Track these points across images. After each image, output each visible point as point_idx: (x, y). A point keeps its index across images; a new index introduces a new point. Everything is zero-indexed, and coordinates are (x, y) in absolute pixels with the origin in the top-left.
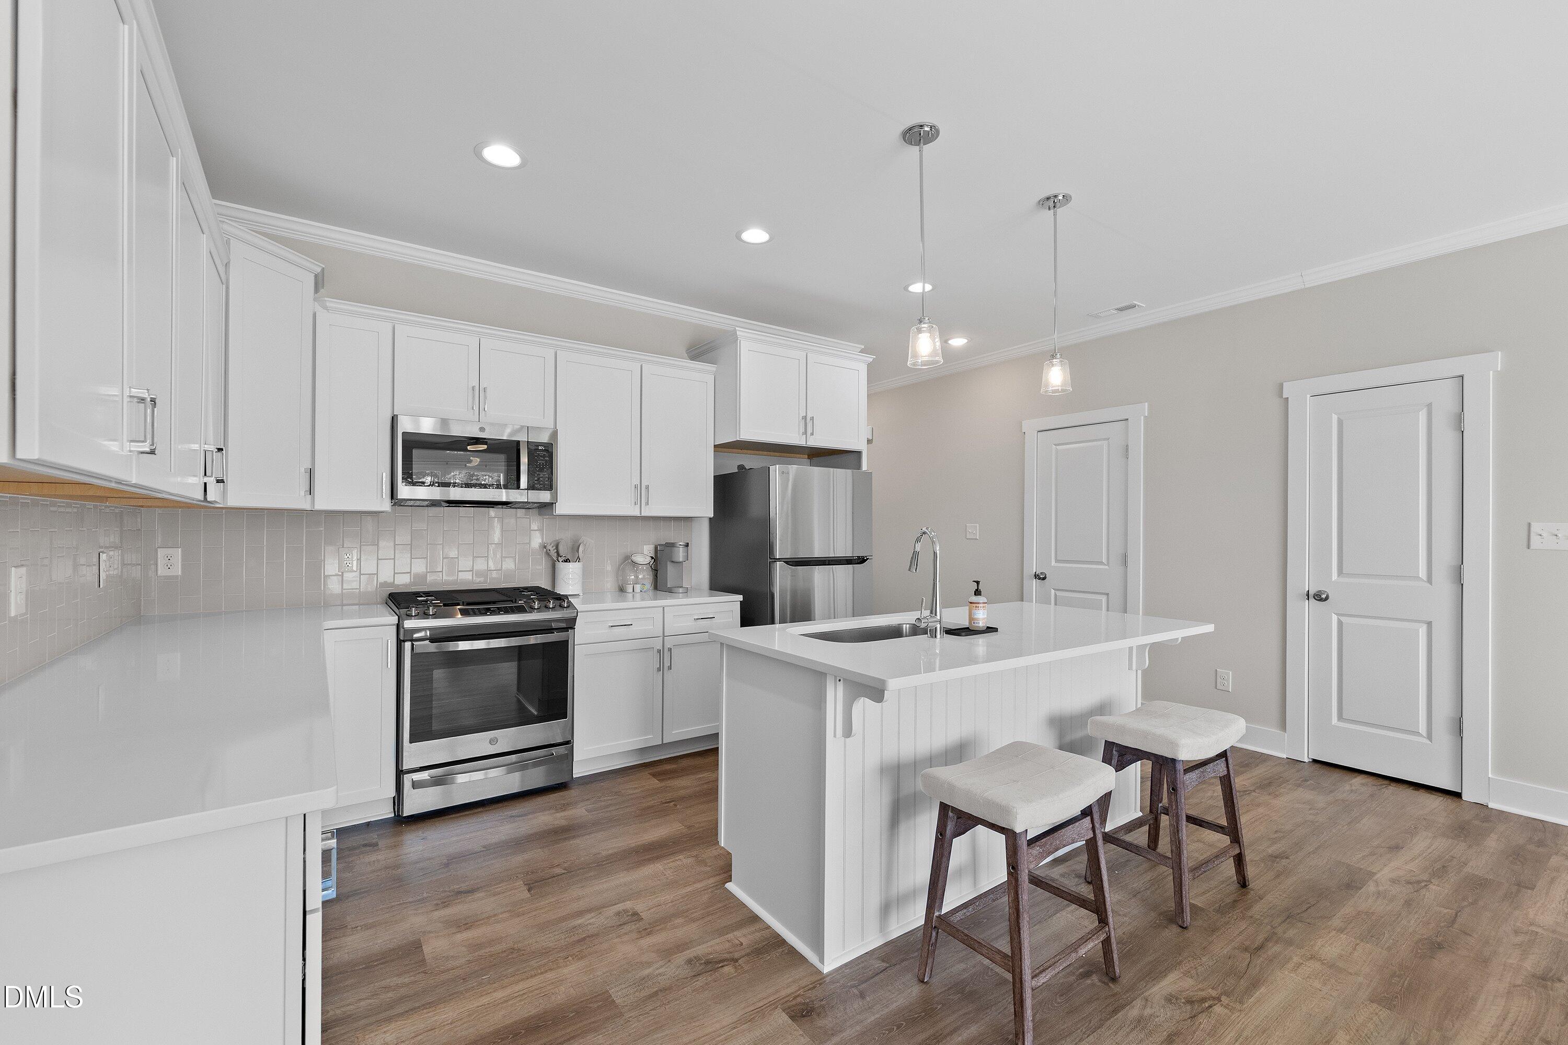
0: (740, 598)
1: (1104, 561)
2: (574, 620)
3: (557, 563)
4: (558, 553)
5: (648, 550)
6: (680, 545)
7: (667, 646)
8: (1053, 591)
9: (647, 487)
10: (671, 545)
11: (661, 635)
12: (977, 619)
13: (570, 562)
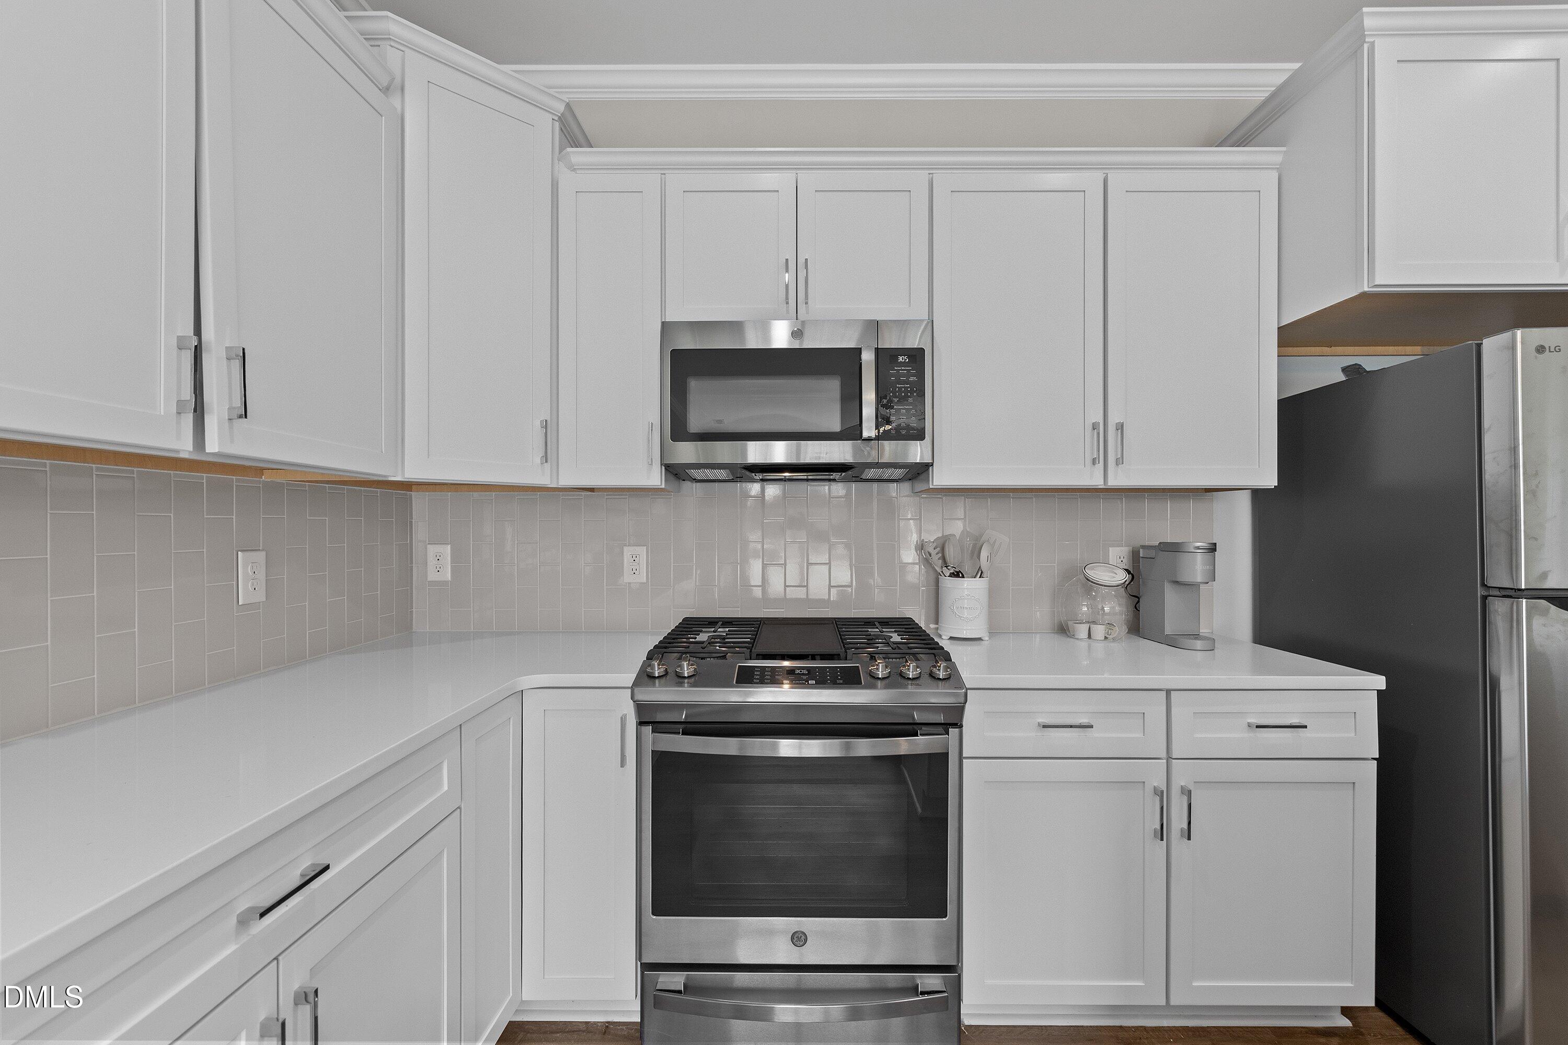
0: (1380, 682)
2: (959, 710)
3: (942, 578)
4: (944, 558)
5: (1118, 555)
6: (1198, 548)
7: (1180, 779)
9: (1120, 427)
10: (1173, 548)
11: (1164, 755)
13: (963, 577)
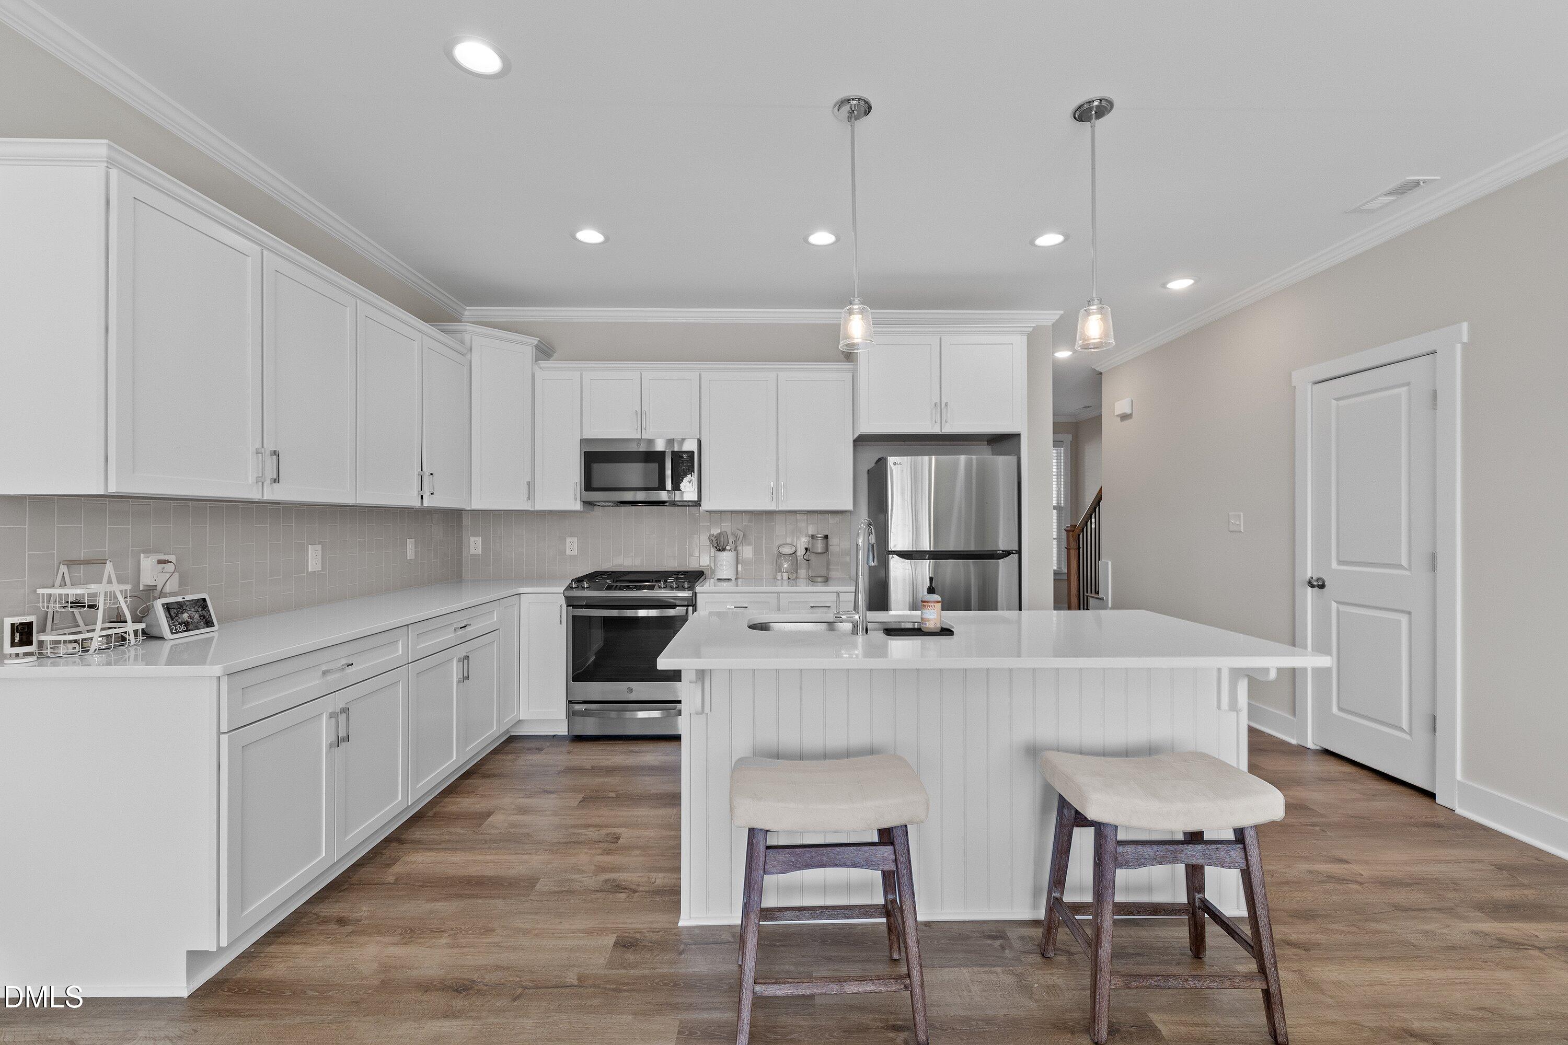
1: (1404, 562)
4: (718, 543)
6: (819, 537)
8: (1334, 605)
12: (928, 620)
13: (724, 551)
